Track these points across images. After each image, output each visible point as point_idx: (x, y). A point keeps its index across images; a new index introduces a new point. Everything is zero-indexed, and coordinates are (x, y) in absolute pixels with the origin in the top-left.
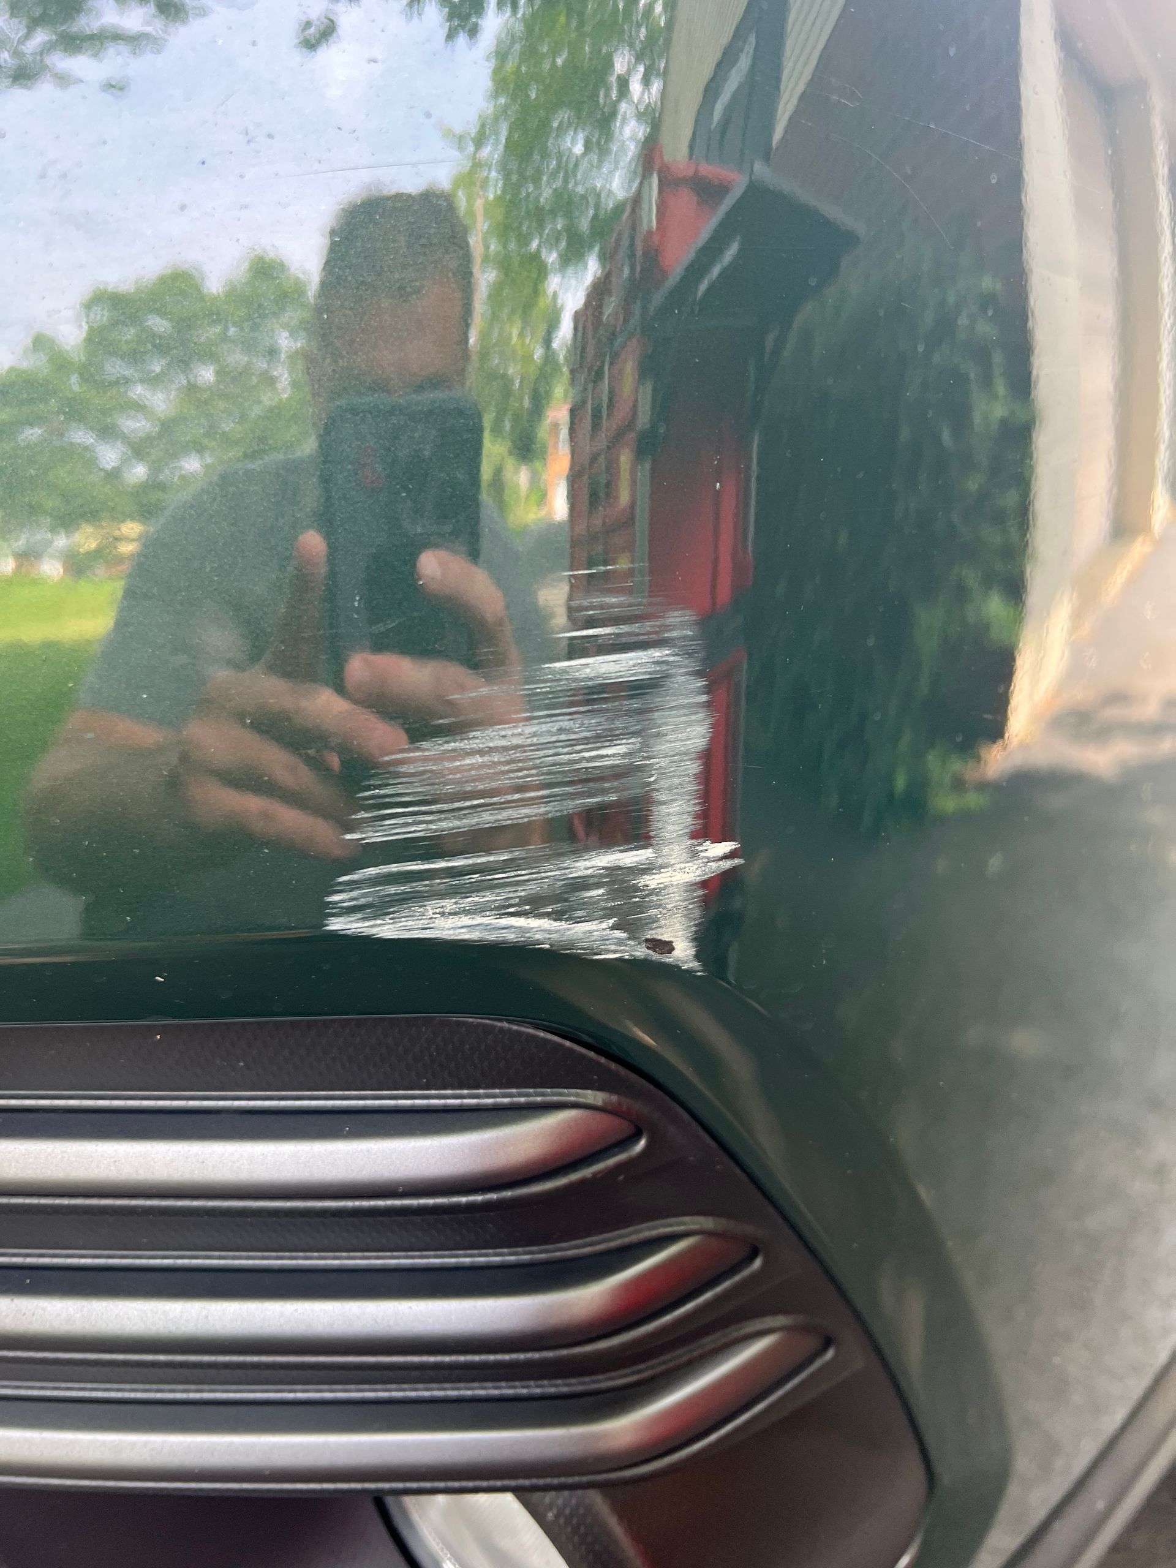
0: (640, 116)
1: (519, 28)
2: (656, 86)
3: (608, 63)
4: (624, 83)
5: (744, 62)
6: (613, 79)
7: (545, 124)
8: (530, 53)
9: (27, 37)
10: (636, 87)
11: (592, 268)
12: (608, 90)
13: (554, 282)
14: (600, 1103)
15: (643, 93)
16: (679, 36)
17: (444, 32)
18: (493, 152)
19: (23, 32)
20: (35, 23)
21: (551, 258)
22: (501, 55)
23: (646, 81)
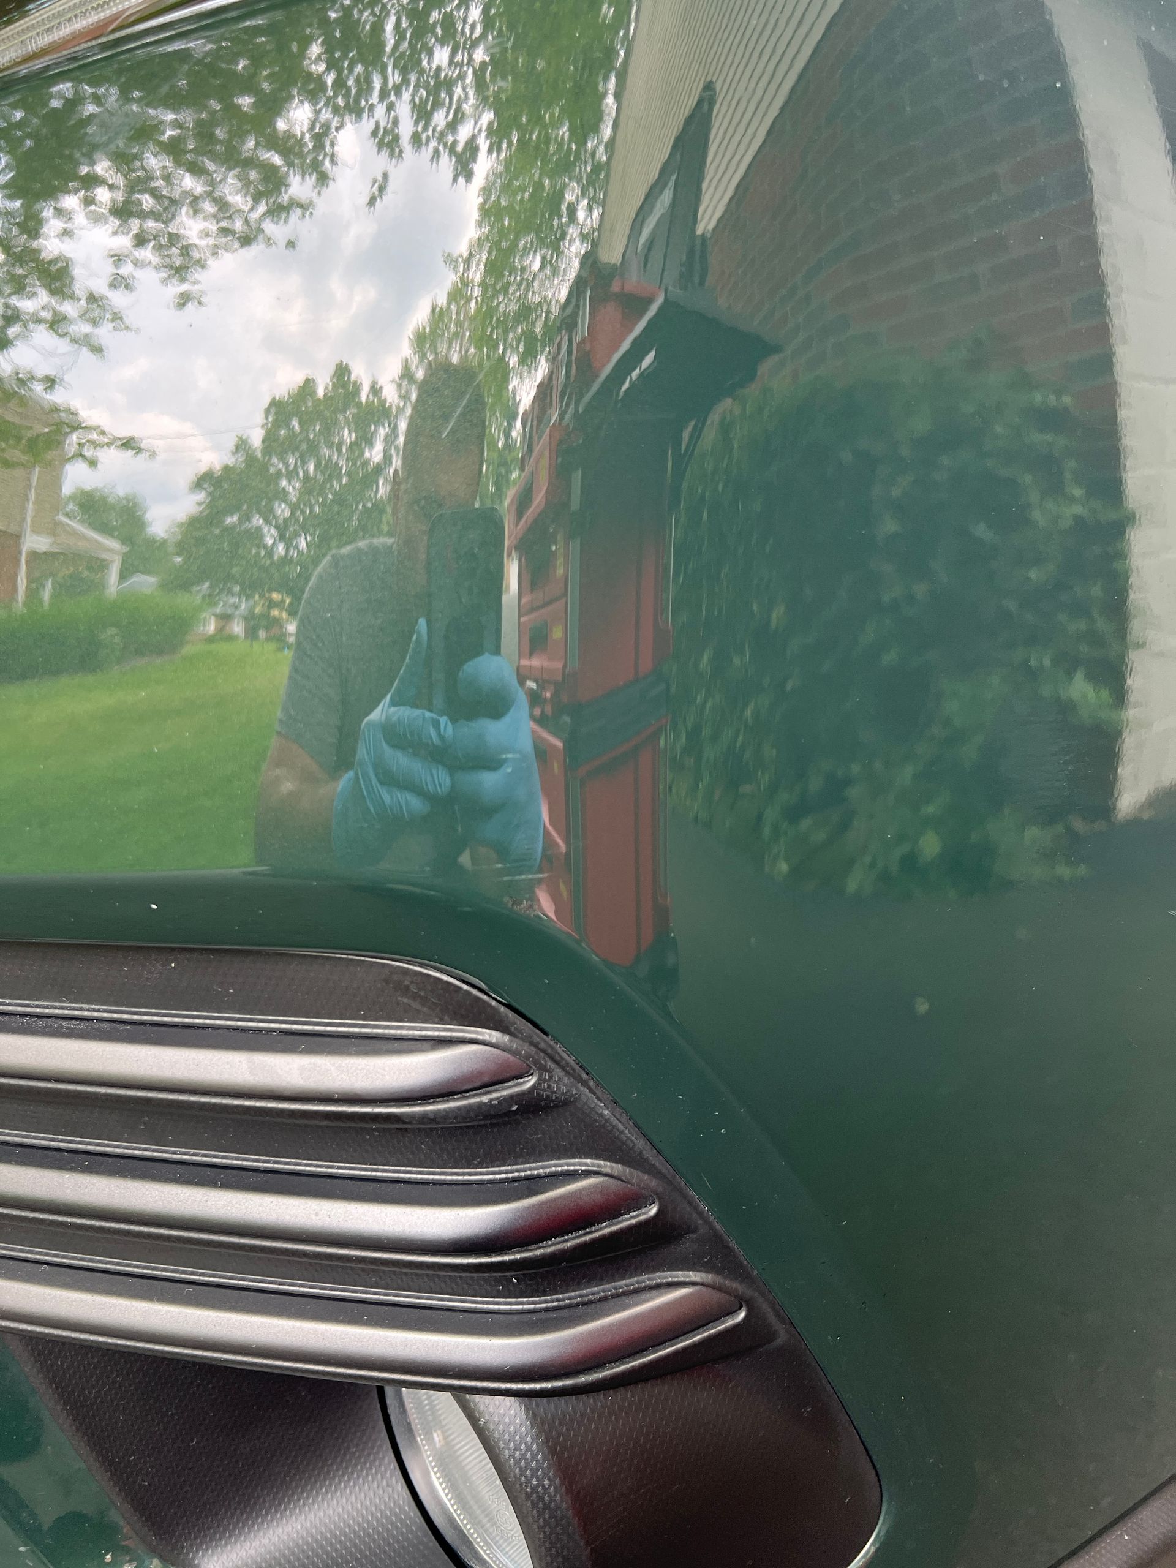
0: (584, 237)
1: (500, 169)
2: (596, 214)
3: (561, 195)
4: (572, 210)
5: (666, 197)
6: (564, 208)
7: (514, 246)
8: (506, 188)
9: (252, 209)
10: (581, 215)
11: (542, 368)
12: (560, 217)
13: (514, 383)
14: (494, 1041)
15: (586, 219)
16: (617, 167)
17: (451, 176)
18: (476, 274)
19: (250, 202)
20: (257, 198)
21: (513, 361)
22: (486, 191)
23: (590, 208)
